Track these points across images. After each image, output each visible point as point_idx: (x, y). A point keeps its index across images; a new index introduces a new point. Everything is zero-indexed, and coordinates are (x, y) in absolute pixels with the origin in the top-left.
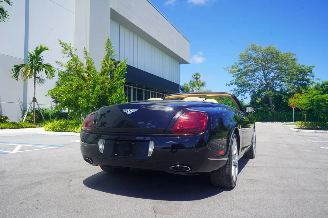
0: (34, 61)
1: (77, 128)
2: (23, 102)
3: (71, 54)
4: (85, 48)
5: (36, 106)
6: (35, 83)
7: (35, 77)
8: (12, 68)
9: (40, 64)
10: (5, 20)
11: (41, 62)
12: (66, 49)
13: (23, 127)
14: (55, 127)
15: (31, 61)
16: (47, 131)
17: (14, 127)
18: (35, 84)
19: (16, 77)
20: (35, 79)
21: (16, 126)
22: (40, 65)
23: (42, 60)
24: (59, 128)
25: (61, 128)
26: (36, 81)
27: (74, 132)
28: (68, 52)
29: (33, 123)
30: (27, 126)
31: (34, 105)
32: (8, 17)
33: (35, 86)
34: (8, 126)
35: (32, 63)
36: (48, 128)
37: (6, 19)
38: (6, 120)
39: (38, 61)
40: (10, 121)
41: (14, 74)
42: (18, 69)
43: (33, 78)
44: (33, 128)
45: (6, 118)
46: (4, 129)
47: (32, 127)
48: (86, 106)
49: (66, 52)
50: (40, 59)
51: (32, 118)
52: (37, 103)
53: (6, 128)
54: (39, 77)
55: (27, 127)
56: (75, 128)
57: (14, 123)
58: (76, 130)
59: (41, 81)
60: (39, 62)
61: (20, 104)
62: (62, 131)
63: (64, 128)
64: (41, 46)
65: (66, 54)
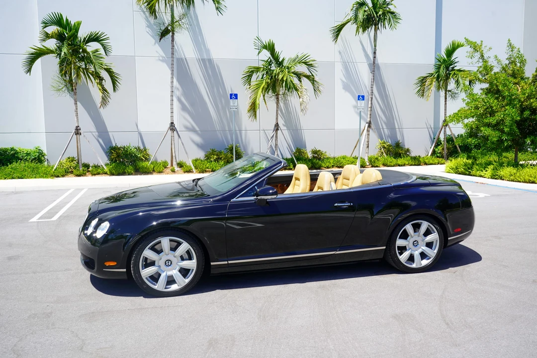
0: (442, 68)
1: (486, 171)
2: (432, 127)
3: (482, 56)
4: (509, 41)
5: (448, 133)
6: (446, 98)
7: (446, 91)
8: (416, 81)
9: (453, 69)
10: (396, 27)
11: (454, 67)
12: (476, 50)
13: (426, 164)
14: (457, 168)
15: (438, 68)
16: (448, 172)
17: (413, 164)
18: (446, 101)
19: (422, 93)
20: (446, 93)
21: (417, 161)
22: (451, 72)
23: (456, 63)
24: (462, 169)
25: (465, 169)
26: (447, 96)
27: (481, 176)
28: (478, 55)
29: (442, 157)
30: (431, 162)
31: (445, 131)
32: (400, 21)
33: (446, 104)
34: (407, 163)
35: (439, 71)
36: (449, 168)
37: (398, 25)
38: (408, 153)
39: (451, 65)
40: (413, 154)
41: (419, 88)
42: (423, 81)
43: (444, 92)
44: (441, 164)
45: (408, 150)
46: (402, 166)
47: (438, 164)
48: (495, 139)
49: (476, 54)
50: (452, 63)
51: (443, 149)
52: (450, 128)
53: (404, 165)
54: (450, 89)
55: (431, 164)
56: (482, 171)
57: (415, 158)
58: (483, 175)
59: (454, 96)
60: (451, 67)
61: (428, 130)
62: (465, 174)
63: (469, 169)
64: (453, 44)
65: (474, 59)
